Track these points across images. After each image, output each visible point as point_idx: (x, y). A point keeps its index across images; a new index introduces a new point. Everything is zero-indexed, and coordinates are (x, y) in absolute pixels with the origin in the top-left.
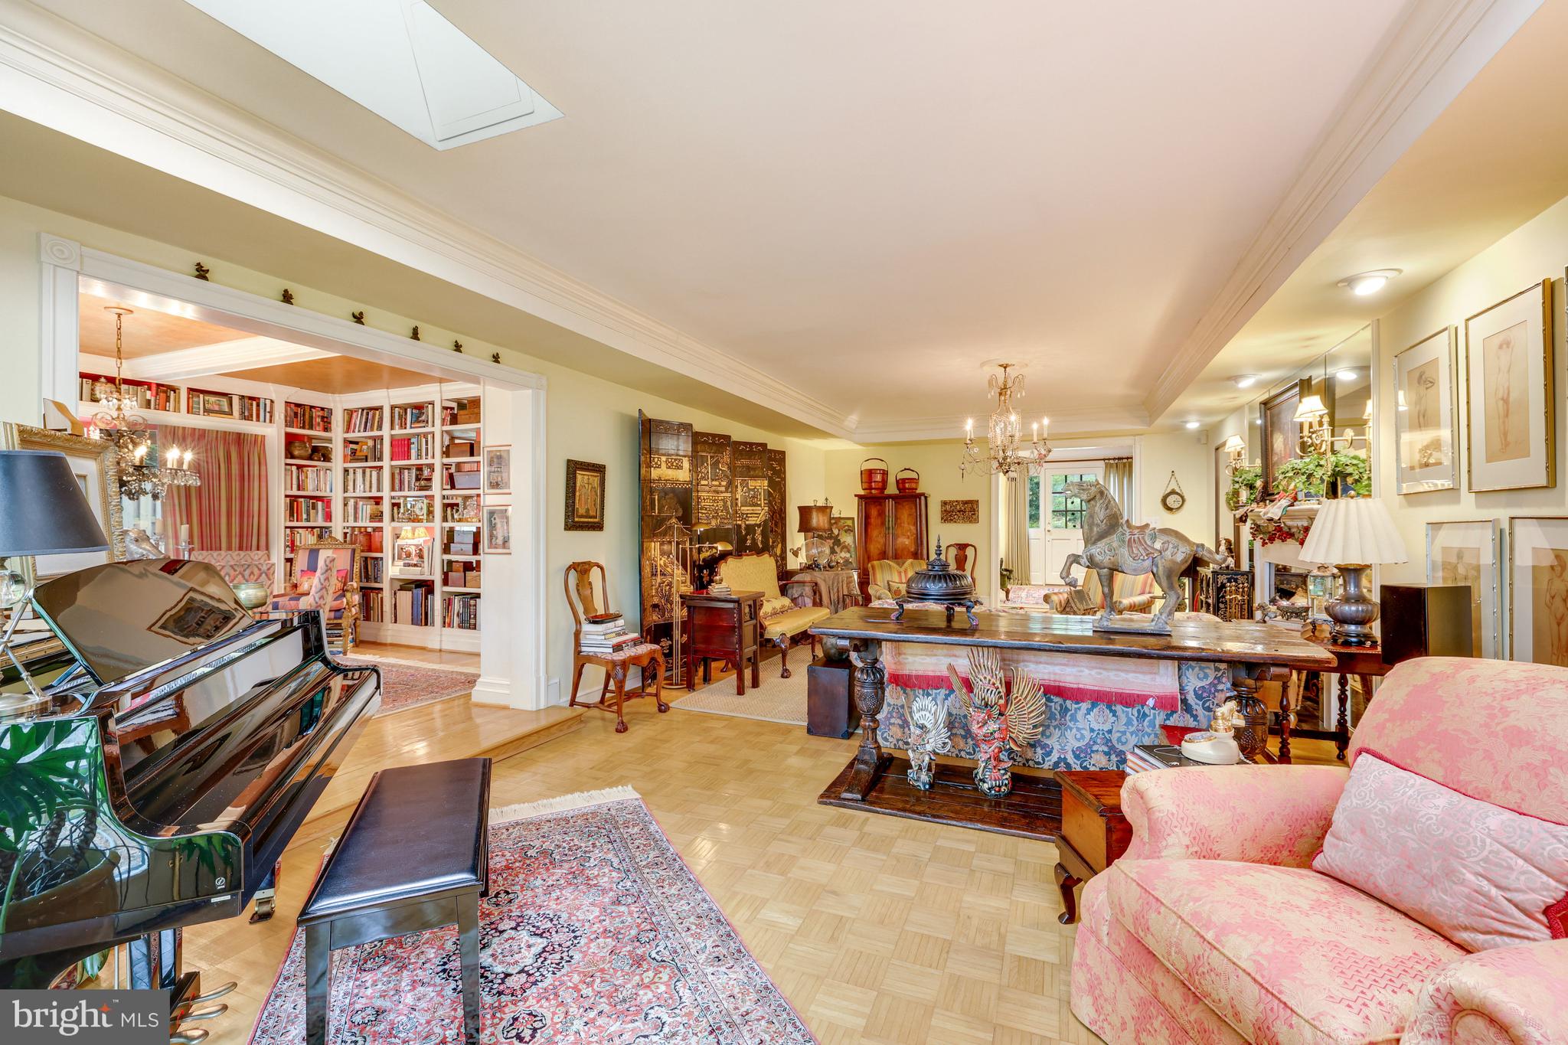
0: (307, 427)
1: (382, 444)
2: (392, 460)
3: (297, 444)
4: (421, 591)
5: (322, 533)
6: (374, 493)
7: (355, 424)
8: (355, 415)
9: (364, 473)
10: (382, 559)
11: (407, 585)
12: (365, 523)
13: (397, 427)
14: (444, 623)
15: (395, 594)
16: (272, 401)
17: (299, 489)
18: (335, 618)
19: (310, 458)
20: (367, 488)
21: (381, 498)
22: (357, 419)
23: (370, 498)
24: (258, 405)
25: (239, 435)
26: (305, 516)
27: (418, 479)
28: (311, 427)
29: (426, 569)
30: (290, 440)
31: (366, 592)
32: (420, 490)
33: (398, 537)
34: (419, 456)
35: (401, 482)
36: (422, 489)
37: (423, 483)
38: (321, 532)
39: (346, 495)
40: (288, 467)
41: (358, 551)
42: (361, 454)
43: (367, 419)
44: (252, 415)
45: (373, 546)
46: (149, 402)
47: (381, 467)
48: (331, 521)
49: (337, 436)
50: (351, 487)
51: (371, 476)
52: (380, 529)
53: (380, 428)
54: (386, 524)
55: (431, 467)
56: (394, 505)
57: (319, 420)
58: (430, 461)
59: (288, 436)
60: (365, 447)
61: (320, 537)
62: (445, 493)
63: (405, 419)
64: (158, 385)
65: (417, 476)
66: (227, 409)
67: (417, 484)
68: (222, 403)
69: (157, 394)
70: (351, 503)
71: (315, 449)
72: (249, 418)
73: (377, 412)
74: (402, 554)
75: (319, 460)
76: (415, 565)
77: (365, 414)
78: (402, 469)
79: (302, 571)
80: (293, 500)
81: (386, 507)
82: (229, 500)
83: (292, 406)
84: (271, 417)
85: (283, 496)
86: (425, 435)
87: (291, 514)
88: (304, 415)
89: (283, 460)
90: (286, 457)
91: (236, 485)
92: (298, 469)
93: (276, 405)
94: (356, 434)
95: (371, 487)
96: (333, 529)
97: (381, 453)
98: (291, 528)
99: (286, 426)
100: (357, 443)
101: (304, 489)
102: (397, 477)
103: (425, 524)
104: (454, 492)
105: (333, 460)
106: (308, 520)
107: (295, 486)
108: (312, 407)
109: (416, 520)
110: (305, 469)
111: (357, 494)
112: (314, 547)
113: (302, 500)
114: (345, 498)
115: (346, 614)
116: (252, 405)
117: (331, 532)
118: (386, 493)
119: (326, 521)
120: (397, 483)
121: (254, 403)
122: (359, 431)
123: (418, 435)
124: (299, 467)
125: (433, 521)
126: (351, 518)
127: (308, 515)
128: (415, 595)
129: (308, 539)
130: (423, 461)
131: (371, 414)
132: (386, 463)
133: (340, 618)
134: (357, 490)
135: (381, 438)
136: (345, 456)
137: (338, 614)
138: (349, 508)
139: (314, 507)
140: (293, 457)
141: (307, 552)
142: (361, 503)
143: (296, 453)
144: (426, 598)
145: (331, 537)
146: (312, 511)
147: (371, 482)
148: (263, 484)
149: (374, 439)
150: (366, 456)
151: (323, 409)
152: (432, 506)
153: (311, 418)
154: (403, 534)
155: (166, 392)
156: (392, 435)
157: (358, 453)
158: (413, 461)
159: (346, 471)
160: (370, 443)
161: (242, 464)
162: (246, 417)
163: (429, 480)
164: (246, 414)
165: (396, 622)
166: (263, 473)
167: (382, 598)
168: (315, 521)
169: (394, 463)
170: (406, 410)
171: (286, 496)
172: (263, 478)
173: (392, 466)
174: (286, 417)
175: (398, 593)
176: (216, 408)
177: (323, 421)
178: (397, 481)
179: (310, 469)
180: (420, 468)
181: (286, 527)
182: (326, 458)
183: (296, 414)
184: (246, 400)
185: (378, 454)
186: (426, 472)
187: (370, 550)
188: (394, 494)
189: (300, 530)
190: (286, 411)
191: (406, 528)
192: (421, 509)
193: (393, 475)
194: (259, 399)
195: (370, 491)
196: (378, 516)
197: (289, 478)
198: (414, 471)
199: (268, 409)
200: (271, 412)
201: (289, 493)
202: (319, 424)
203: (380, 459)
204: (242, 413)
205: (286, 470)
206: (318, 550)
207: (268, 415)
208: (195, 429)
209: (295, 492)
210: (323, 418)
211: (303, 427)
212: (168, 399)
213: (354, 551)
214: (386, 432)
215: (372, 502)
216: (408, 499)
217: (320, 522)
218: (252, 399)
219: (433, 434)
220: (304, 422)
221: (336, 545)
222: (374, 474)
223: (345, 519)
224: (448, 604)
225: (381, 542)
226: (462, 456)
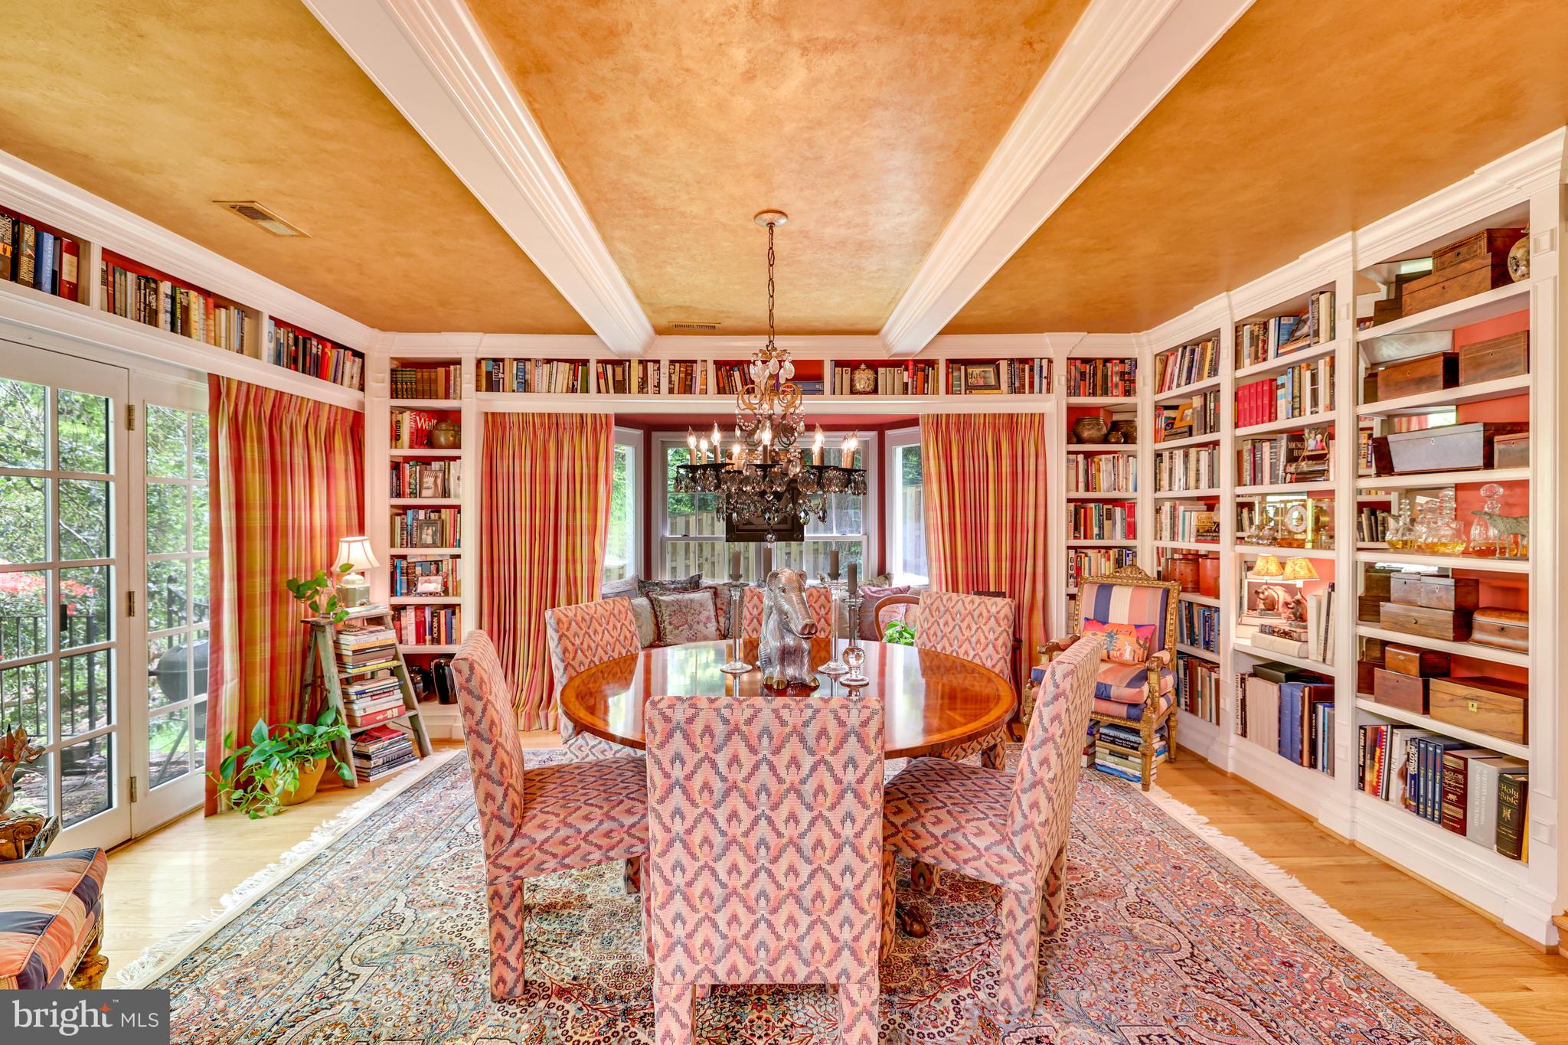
0: (1099, 392)
1: (1217, 400)
2: (1237, 426)
3: (1086, 421)
4: (1299, 692)
5: (1123, 558)
6: (1204, 491)
7: (1172, 374)
8: (1171, 360)
9: (1186, 456)
10: (1217, 610)
11: (1266, 669)
12: (1188, 543)
13: (1247, 361)
14: (1362, 779)
15: (1243, 680)
16: (1050, 361)
17: (1087, 489)
18: (1129, 718)
19: (1105, 440)
20: (1192, 482)
21: (1217, 498)
22: (1173, 367)
23: (1199, 499)
24: (1032, 370)
25: (1011, 416)
26: (1096, 530)
27: (1292, 458)
28: (1105, 393)
29: (1313, 646)
30: (1076, 418)
31: (1189, 665)
32: (1297, 480)
33: (1250, 568)
34: (1296, 409)
35: (1256, 468)
36: (1302, 477)
37: (1305, 466)
38: (1120, 555)
39: (1159, 495)
40: (1073, 457)
41: (1174, 595)
42: (1183, 424)
43: (1192, 361)
44: (1023, 386)
45: (1202, 585)
46: (906, 385)
47: (1216, 443)
48: (1135, 538)
49: (1145, 399)
50: (1165, 482)
51: (1198, 461)
52: (1215, 557)
53: (1214, 371)
54: (1226, 548)
55: (1328, 431)
56: (1241, 506)
57: (1116, 379)
58: (1323, 416)
59: (1071, 410)
60: (1189, 412)
61: (1119, 563)
62: (1364, 483)
63: (1265, 342)
64: (916, 362)
65: (1290, 451)
66: (993, 382)
67: (1292, 468)
68: (987, 375)
69: (914, 374)
70: (1166, 507)
71: (1115, 426)
72: (1020, 390)
73: (1210, 344)
74: (1257, 601)
75: (1118, 442)
76: (1286, 635)
77: (1188, 353)
78: (1256, 441)
79: (1087, 619)
80: (1079, 506)
81: (1225, 515)
82: (999, 509)
83: (1078, 363)
84: (1049, 384)
85: (1065, 501)
86: (1311, 363)
87: (1076, 528)
88: (1095, 374)
89: (1064, 447)
90: (1069, 442)
91: (1006, 486)
92: (1086, 458)
93: (1055, 365)
94: (1175, 392)
95: (1198, 480)
96: (1139, 551)
97: (1217, 415)
98: (1075, 548)
99: (1069, 395)
100: (1175, 408)
101: (1094, 489)
102: (1247, 457)
103: (1309, 551)
104: (1387, 481)
105: (1139, 440)
106: (1101, 536)
107: (1081, 485)
108: (1106, 360)
109: (1291, 542)
110: (1096, 459)
111: (1178, 491)
112: (1105, 581)
113: (1092, 505)
114: (1156, 500)
115: (1147, 713)
116: (1023, 370)
117: (1135, 555)
118: (1226, 491)
119: (1127, 537)
120: (1248, 468)
121: (1027, 367)
122: (1179, 385)
123: (1292, 366)
124: (1088, 455)
125: (1329, 547)
126: (1166, 533)
127: (1101, 527)
128: (1287, 699)
129: (1100, 566)
130: (1307, 419)
131: (1198, 350)
132: (1226, 434)
133: (1138, 719)
134: (1176, 487)
135: (1216, 390)
136: (1156, 432)
137: (1134, 712)
138: (1163, 516)
139: (1110, 516)
140: (1080, 441)
141: (1096, 587)
142: (1181, 509)
143: (1086, 434)
144: (1313, 710)
145: (1133, 565)
146: (1106, 523)
147: (1198, 470)
148: (1041, 484)
149: (1204, 393)
150: (1191, 428)
151: (1122, 361)
152: (1331, 512)
153: (1105, 377)
154: (1260, 565)
155: (923, 370)
156: (1236, 379)
157: (1177, 424)
158: (1283, 422)
159: (1158, 456)
160: (1197, 402)
161: (1014, 457)
162: (1016, 389)
163: (1321, 458)
164: (1017, 384)
165: (1244, 734)
166: (1041, 468)
167: (1217, 681)
168: (1112, 537)
169: (1242, 431)
170: (1265, 326)
171: (1069, 501)
172: (1041, 476)
173: (1236, 438)
174: (1068, 380)
175: (1252, 682)
176: (981, 383)
177: (1122, 379)
178: (1247, 466)
179: (1103, 457)
180: (1296, 436)
181: (1069, 548)
182: (1129, 438)
183: (1083, 374)
184: (1017, 365)
185: (1210, 420)
186: (1312, 443)
187: (1197, 588)
188: (1240, 490)
189: (1089, 552)
190: (1069, 372)
191: (1266, 558)
192: (1299, 517)
193: (1239, 454)
194: (1033, 360)
195: (1197, 488)
196: (1211, 532)
197: (1073, 473)
198: (1283, 443)
199: (1045, 374)
200: (1049, 378)
201: (1074, 495)
202: (1117, 385)
203: (1215, 428)
204: (1012, 384)
205: (1068, 461)
206: (1111, 586)
207: (1045, 381)
208: (959, 415)
209: (1082, 494)
210: (1122, 374)
211: (1094, 394)
212: (926, 380)
213: (1167, 592)
214: (1226, 379)
215: (1202, 506)
216: (1269, 499)
217: (1119, 539)
218: (1023, 361)
219: (1332, 356)
220: (1095, 386)
221: (1140, 582)
222: (1204, 455)
223: (1157, 534)
224: (1373, 741)
225: (1217, 578)
226: (1419, 391)
